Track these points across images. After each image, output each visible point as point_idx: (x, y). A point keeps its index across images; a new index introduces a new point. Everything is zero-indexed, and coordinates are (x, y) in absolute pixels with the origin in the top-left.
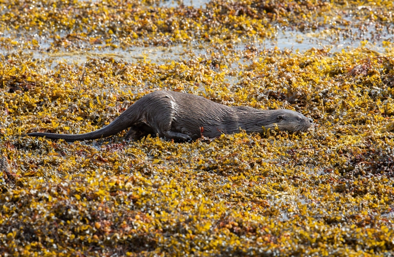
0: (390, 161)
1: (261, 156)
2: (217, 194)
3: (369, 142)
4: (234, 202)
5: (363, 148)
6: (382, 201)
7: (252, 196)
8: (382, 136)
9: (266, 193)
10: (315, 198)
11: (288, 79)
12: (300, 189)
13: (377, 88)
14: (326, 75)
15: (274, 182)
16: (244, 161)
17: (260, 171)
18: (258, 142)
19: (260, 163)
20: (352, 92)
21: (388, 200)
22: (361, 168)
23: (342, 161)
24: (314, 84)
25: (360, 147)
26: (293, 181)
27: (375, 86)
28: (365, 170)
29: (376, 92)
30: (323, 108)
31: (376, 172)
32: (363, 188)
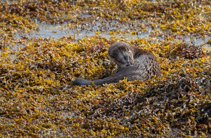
0: (118, 107)
1: (34, 106)
2: (6, 131)
3: (103, 95)
4: (17, 136)
5: (99, 100)
6: (113, 134)
7: (29, 132)
8: (111, 92)
9: (38, 130)
10: (69, 132)
11: (50, 55)
12: (60, 126)
13: (108, 60)
14: (74, 52)
15: (43, 122)
16: (23, 109)
17: (33, 115)
18: (31, 96)
19: (33, 110)
20: (91, 63)
21: (116, 133)
22: (99, 113)
23: (86, 108)
24: (67, 58)
25: (97, 99)
26: (55, 121)
27: (106, 59)
28: (101, 114)
29: (107, 63)
30: (73, 74)
31: (109, 115)
32: (101, 126)
